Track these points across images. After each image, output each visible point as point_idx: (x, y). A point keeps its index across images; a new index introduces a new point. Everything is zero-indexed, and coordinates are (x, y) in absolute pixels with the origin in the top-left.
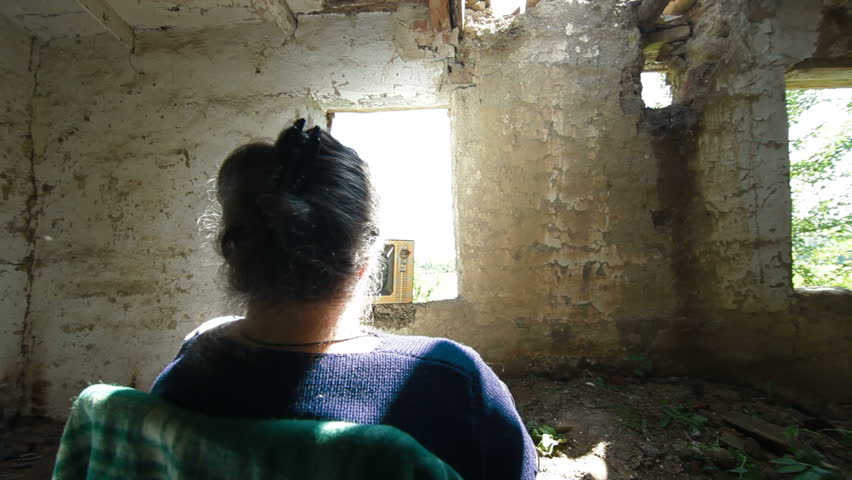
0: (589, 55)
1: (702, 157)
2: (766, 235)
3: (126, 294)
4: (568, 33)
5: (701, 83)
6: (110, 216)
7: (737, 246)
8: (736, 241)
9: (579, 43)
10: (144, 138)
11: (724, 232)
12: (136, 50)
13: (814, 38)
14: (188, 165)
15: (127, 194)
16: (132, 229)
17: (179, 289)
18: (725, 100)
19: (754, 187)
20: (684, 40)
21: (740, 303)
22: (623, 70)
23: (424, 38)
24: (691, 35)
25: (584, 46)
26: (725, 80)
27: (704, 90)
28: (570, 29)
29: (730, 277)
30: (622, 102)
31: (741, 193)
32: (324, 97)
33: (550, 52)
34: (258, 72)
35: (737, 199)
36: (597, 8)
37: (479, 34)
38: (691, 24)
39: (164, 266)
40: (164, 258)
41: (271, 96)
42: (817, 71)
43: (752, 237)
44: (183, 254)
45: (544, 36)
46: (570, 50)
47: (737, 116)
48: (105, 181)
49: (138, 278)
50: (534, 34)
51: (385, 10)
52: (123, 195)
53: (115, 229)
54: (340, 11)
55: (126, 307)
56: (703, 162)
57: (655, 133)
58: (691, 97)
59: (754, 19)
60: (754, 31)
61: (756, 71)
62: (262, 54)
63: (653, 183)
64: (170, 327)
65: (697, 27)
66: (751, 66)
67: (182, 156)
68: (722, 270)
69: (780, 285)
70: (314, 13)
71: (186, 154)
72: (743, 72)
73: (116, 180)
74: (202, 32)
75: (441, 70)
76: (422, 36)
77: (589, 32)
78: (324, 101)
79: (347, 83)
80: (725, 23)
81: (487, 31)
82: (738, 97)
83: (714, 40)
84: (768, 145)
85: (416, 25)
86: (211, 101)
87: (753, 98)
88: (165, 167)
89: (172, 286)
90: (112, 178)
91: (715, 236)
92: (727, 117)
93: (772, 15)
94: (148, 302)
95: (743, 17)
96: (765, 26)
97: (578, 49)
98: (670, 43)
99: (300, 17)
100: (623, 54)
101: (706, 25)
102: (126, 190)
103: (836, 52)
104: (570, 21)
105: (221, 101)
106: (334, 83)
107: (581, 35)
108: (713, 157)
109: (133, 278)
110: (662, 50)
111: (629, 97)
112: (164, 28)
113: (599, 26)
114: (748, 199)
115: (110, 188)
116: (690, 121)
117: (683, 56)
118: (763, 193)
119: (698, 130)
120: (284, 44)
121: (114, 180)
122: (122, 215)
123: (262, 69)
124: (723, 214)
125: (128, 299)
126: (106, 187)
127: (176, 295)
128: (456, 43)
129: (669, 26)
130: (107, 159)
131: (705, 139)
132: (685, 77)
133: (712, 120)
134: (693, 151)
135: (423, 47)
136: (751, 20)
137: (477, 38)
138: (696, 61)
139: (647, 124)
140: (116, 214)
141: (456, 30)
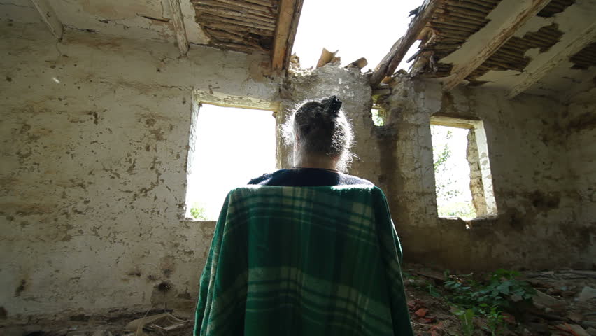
0: (349, 95)
1: (399, 151)
2: (426, 190)
3: (24, 214)
4: (340, 83)
5: (397, 116)
6: (18, 153)
7: (414, 195)
8: (414, 192)
9: (345, 89)
10: (60, 99)
11: (410, 187)
12: (63, 40)
13: (440, 103)
14: (96, 122)
15: (38, 137)
16: (38, 164)
17: (76, 211)
18: (408, 126)
19: (420, 167)
20: (388, 96)
21: (417, 222)
22: (365, 105)
23: (266, 72)
24: (391, 94)
25: (347, 90)
26: (407, 116)
27: (398, 119)
28: (340, 81)
29: (413, 209)
30: (364, 120)
31: (416, 169)
32: (202, 94)
33: (331, 91)
34: (159, 71)
35: (413, 173)
36: (353, 74)
37: (296, 75)
38: (391, 89)
39: (64, 192)
40: (65, 188)
41: (166, 87)
42: (441, 117)
43: (421, 190)
44: (82, 185)
45: (329, 83)
46: (340, 91)
47: (412, 133)
48: (19, 127)
49: (37, 202)
50: (324, 81)
51: (244, 52)
52: (33, 138)
53: (21, 163)
54: (218, 47)
55: (23, 224)
56: (399, 153)
57: (379, 137)
58: (393, 122)
59: (417, 91)
60: (418, 96)
61: (418, 114)
62: (163, 61)
63: (378, 161)
64: (64, 240)
65: (393, 90)
66: (417, 112)
67: (92, 116)
68: (409, 206)
69: (433, 214)
70: (202, 45)
71: (96, 115)
72: (413, 114)
73: (29, 127)
74: (119, 39)
75: (275, 90)
76: (266, 71)
77: (349, 84)
78: (201, 96)
79: (219, 88)
80: (406, 91)
81: (300, 74)
82: (413, 125)
83: (401, 98)
84: (425, 148)
85: (262, 64)
86: (121, 83)
87: (418, 126)
88: (77, 122)
89: (70, 209)
90: (26, 125)
91: (405, 190)
92: (408, 134)
93: (424, 91)
94: (46, 221)
95: (413, 90)
96: (422, 95)
97: (344, 92)
98: (382, 96)
99: (191, 45)
100: (364, 97)
101: (397, 91)
102: (37, 135)
103: (448, 110)
104: (341, 78)
105: (128, 85)
106: (210, 86)
107: (345, 85)
108: (403, 151)
109: (33, 202)
110: (378, 99)
111: (367, 118)
112: (89, 31)
113: (353, 82)
114: (418, 171)
115: (21, 132)
116: (393, 133)
117: (388, 103)
118: (424, 170)
119: (397, 138)
120: (179, 58)
121: (27, 126)
122: (30, 153)
123: (162, 70)
124: (408, 179)
125: (25, 218)
126: (18, 131)
127: (72, 216)
128: (284, 77)
129: (382, 88)
130: (23, 111)
131: (399, 143)
132: (389, 113)
133: (402, 134)
134: (395, 148)
135: (266, 76)
136: (416, 91)
137: (295, 77)
138: (394, 106)
139: (375, 132)
140: (24, 152)
141: (284, 71)
